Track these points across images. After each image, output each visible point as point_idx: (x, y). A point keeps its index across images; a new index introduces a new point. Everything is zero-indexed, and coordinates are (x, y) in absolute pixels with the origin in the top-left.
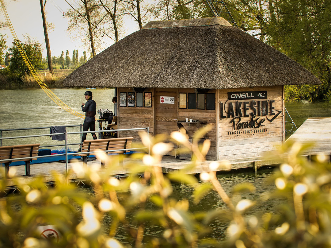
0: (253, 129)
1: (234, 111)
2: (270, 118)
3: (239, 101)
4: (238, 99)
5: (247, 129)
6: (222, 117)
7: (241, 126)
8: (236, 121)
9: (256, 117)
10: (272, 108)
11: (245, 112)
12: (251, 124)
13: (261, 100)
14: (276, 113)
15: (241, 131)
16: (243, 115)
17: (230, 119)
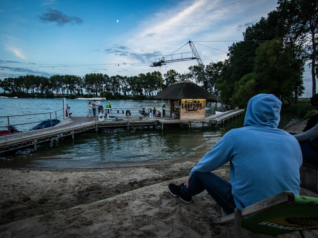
0: (194, 111)
1: (187, 106)
2: (200, 108)
3: (189, 103)
4: (189, 102)
5: (192, 111)
6: (183, 108)
7: (189, 110)
8: (188, 109)
9: (195, 108)
10: (201, 106)
11: (191, 107)
12: (193, 110)
13: (197, 104)
14: (202, 107)
15: (189, 112)
16: (190, 107)
17: (186, 108)
